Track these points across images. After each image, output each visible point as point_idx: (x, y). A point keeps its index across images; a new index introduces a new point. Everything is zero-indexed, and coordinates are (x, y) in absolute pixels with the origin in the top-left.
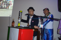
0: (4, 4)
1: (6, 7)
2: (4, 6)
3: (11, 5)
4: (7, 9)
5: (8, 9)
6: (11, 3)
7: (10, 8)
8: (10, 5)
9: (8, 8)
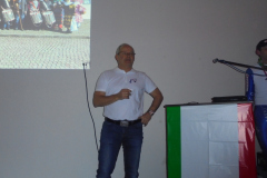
0: (41, 8)
1: (54, 21)
2: (43, 17)
3: (82, 13)
4: (60, 31)
5: (68, 32)
6: (79, 7)
7: (74, 26)
8: (77, 15)
9: (65, 29)
